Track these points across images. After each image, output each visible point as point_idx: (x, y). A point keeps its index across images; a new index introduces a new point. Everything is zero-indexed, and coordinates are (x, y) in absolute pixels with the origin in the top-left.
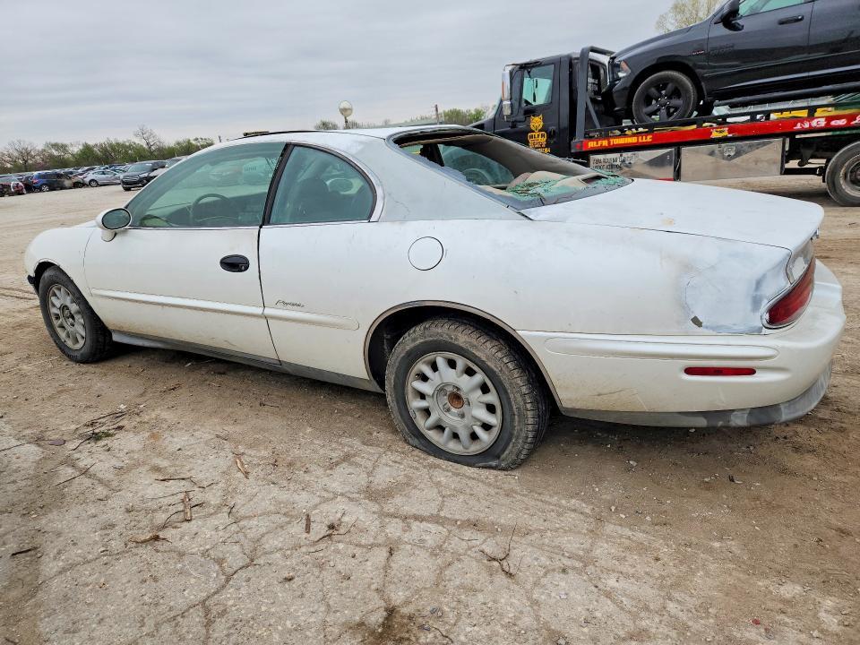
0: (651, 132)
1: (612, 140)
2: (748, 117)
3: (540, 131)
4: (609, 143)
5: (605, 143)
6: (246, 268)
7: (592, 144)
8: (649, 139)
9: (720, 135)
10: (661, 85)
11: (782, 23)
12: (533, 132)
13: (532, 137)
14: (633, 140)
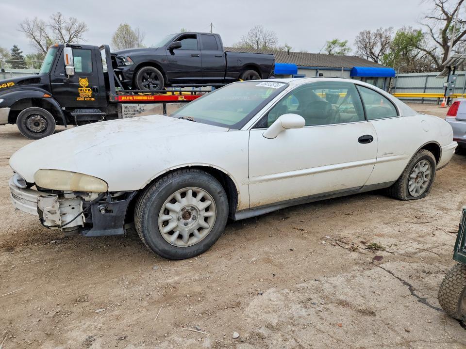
0: (153, 95)
1: (134, 97)
2: (190, 93)
3: (86, 87)
4: (133, 98)
5: (131, 98)
6: (372, 140)
7: (124, 98)
8: (152, 98)
9: (181, 99)
10: (149, 73)
11: (193, 56)
12: (82, 87)
13: (81, 90)
14: (145, 98)
